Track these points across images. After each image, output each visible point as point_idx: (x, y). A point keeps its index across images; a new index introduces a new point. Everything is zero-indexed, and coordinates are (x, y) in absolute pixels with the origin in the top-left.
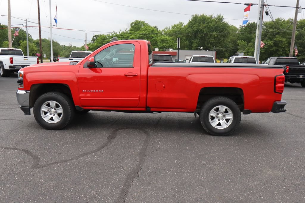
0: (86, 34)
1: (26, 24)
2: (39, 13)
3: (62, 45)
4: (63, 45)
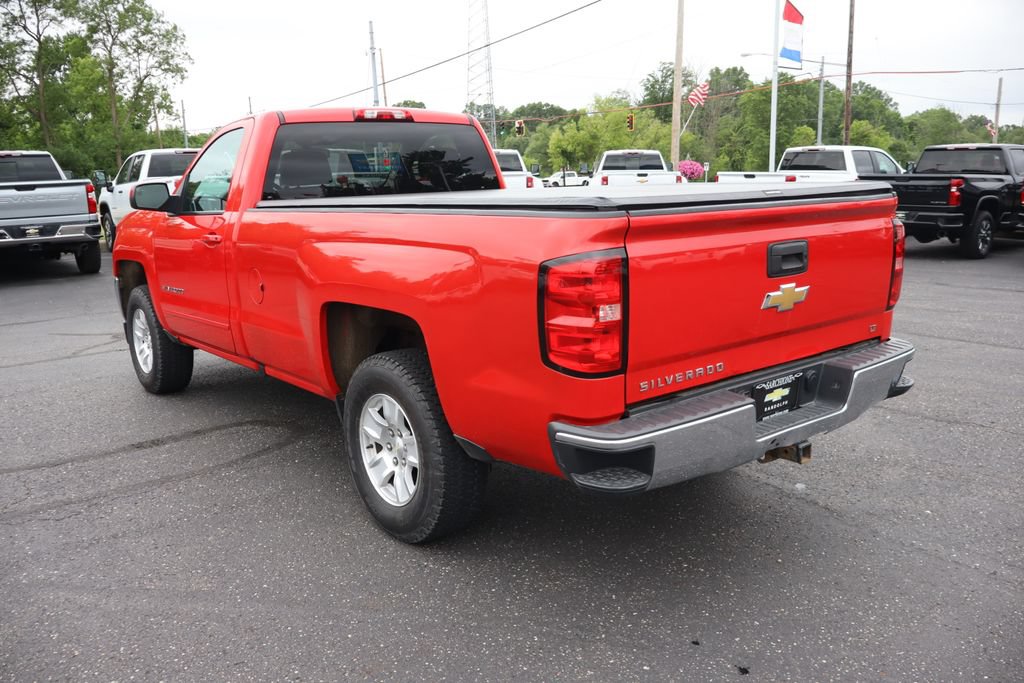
0: (1001, 80)
1: (821, 70)
2: (851, 32)
3: (1004, 124)
4: (1008, 126)
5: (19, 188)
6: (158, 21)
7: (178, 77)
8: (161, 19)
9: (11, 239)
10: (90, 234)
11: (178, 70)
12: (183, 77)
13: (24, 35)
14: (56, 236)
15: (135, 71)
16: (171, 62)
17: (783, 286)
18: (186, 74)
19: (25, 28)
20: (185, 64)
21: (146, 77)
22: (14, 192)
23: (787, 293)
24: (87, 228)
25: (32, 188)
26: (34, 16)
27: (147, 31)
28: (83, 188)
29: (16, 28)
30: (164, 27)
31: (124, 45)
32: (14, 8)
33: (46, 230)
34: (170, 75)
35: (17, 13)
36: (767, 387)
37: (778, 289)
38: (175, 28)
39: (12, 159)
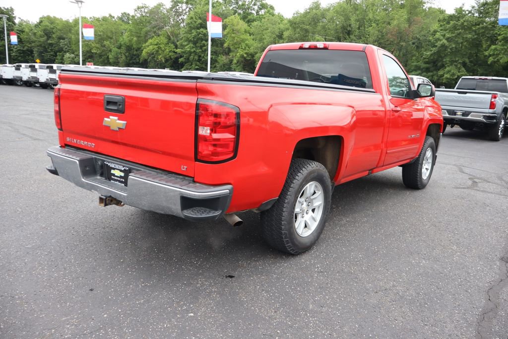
5: (459, 93)
9: (448, 115)
10: (485, 119)
14: (468, 117)
17: (111, 117)
22: (457, 94)
24: (484, 116)
25: (466, 93)
28: (490, 96)
33: (466, 114)
37: (109, 118)
39: (488, 81)
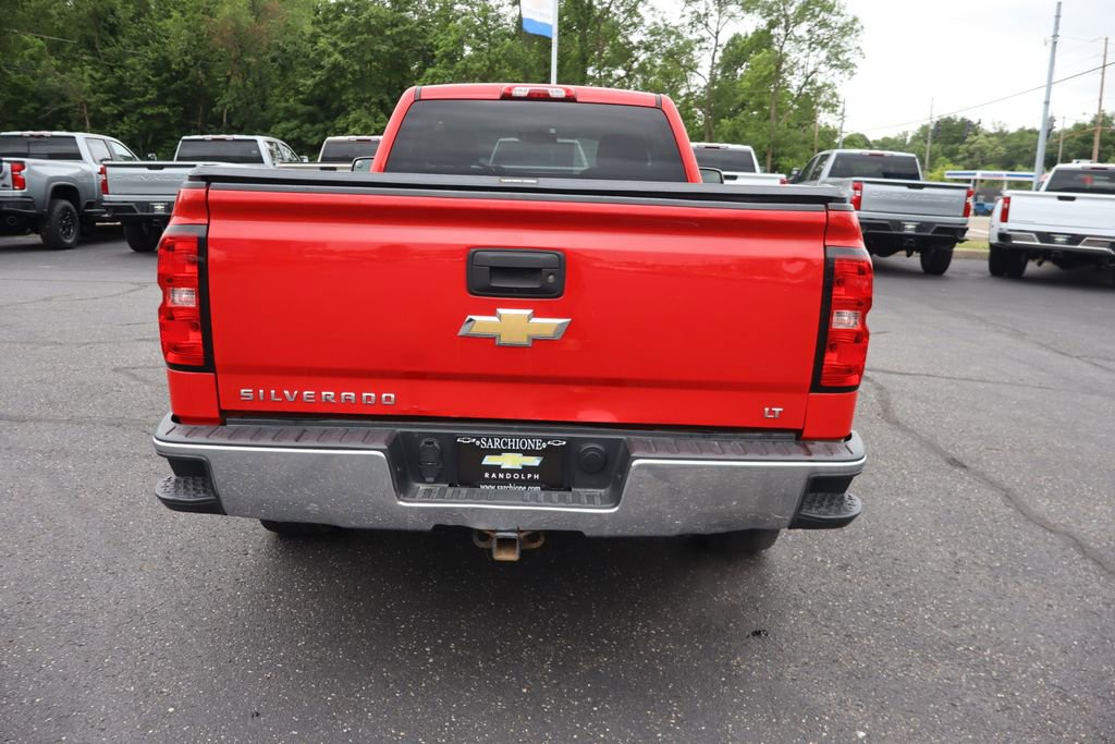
6: (838, 13)
7: (847, 72)
8: (842, 12)
11: (846, 66)
12: (852, 74)
13: (705, 34)
15: (803, 67)
16: (840, 57)
17: (501, 311)
18: (855, 70)
19: (706, 25)
20: (855, 59)
21: (812, 73)
23: (514, 324)
26: (716, 14)
27: (824, 24)
29: (700, 26)
30: (841, 21)
31: (798, 40)
32: (700, 8)
34: (837, 71)
35: (702, 12)
36: (484, 444)
37: (493, 313)
38: (855, 20)
